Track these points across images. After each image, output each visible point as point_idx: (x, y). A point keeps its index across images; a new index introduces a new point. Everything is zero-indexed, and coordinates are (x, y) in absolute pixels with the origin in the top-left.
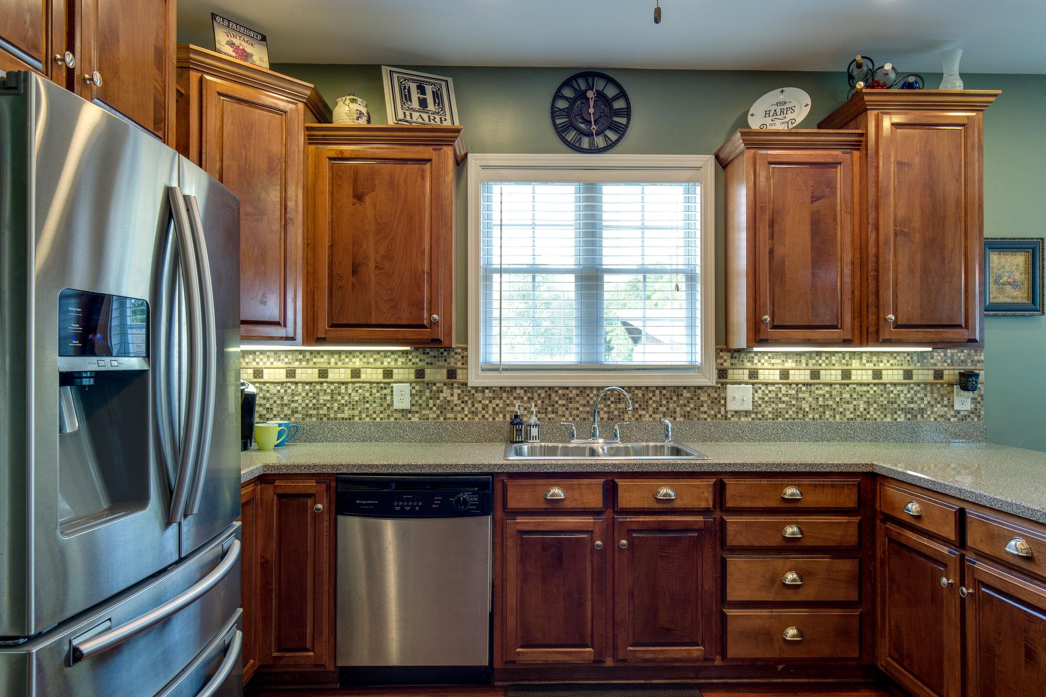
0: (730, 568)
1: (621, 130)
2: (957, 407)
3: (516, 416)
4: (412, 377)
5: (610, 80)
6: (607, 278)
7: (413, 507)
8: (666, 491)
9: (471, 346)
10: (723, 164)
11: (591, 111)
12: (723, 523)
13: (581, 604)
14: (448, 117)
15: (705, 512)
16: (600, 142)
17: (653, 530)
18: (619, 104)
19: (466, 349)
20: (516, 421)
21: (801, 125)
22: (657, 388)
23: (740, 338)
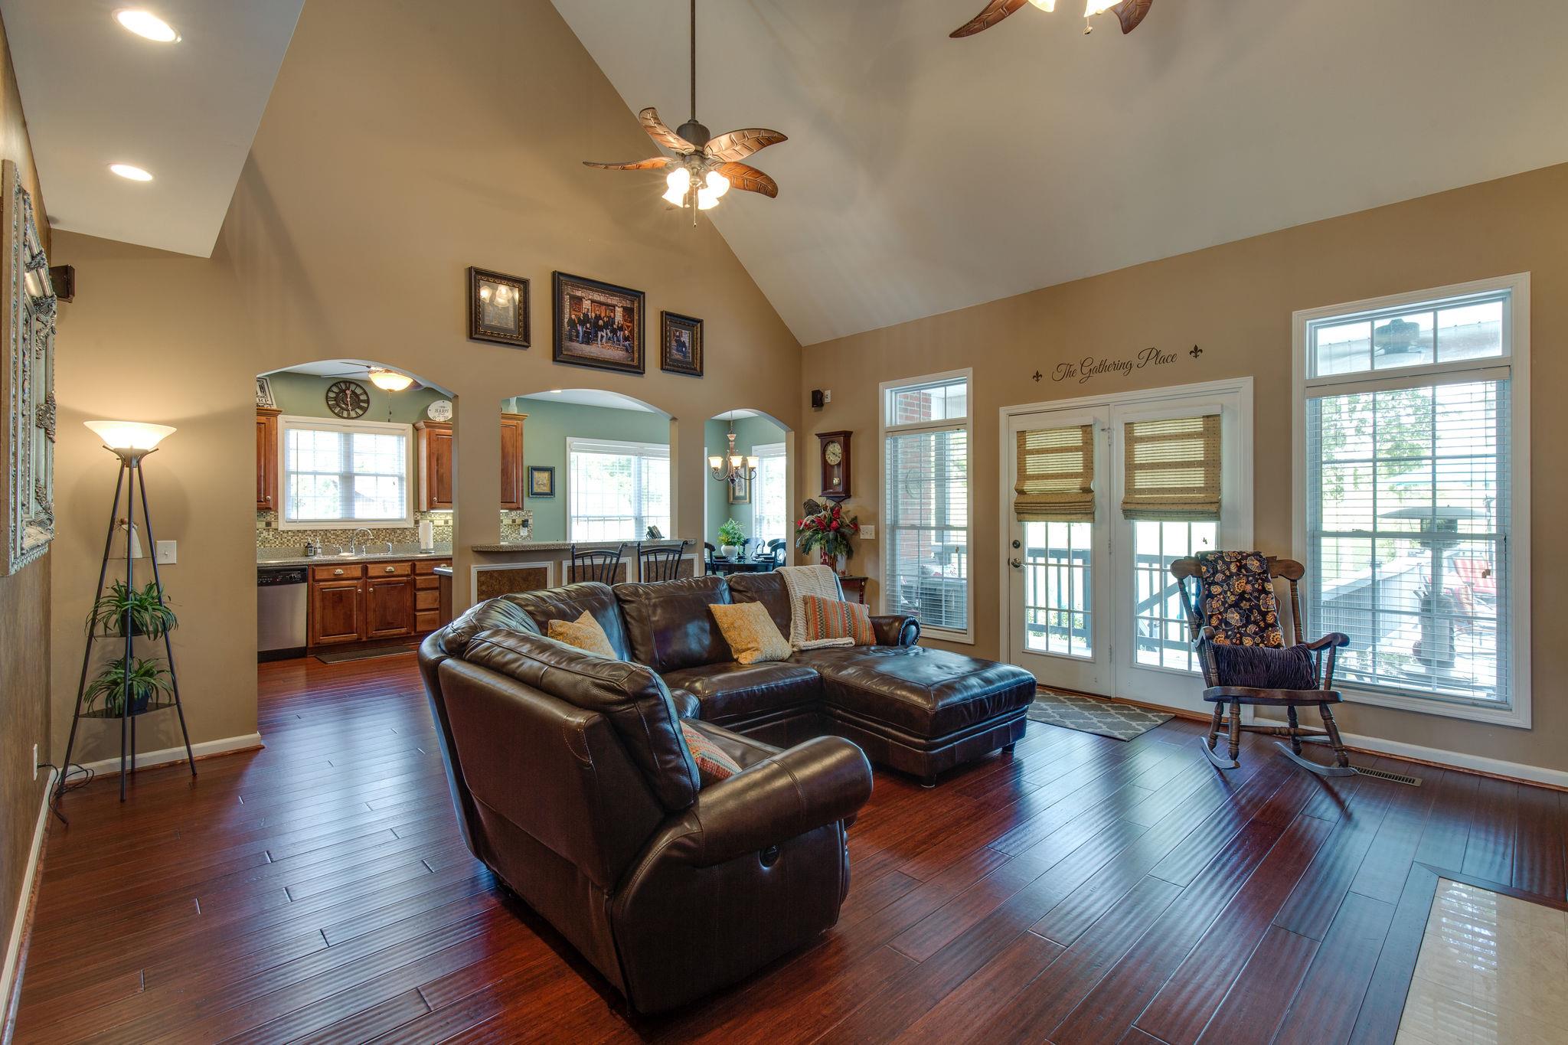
0: (418, 597)
1: (365, 410)
2: (522, 534)
3: (309, 544)
5: (358, 385)
7: (267, 581)
8: (390, 568)
9: (280, 509)
10: (416, 429)
11: (348, 399)
12: (415, 579)
13: (351, 616)
15: (407, 576)
16: (353, 414)
17: (384, 584)
18: (363, 397)
19: (277, 511)
20: (308, 546)
21: (448, 420)
23: (424, 507)
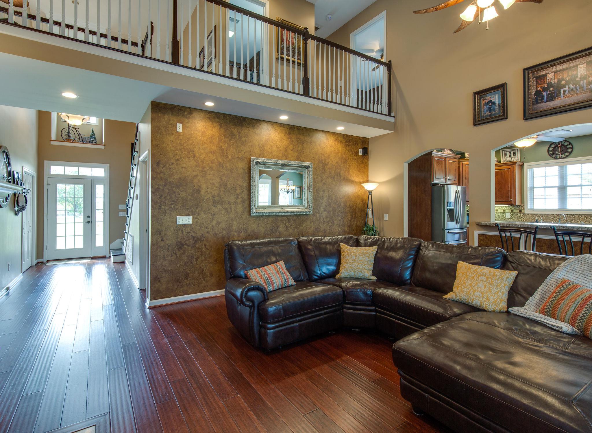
1: (570, 152)
4: (510, 211)
6: (568, 188)
9: (525, 205)
11: (560, 149)
14: (517, 157)
16: (563, 156)
18: (569, 146)
19: (524, 206)
22: (583, 215)
